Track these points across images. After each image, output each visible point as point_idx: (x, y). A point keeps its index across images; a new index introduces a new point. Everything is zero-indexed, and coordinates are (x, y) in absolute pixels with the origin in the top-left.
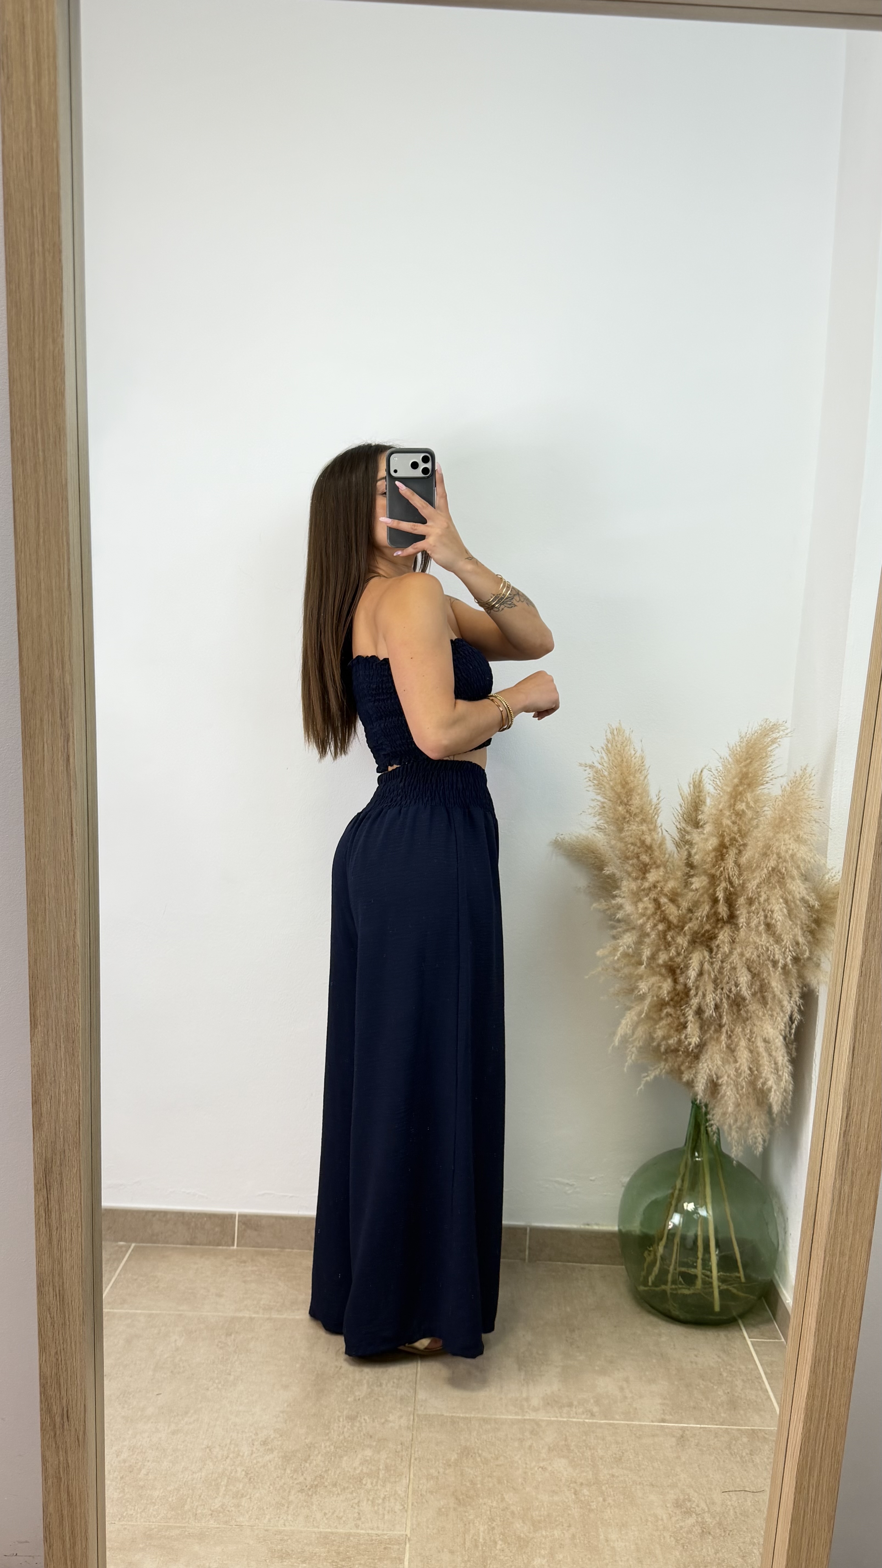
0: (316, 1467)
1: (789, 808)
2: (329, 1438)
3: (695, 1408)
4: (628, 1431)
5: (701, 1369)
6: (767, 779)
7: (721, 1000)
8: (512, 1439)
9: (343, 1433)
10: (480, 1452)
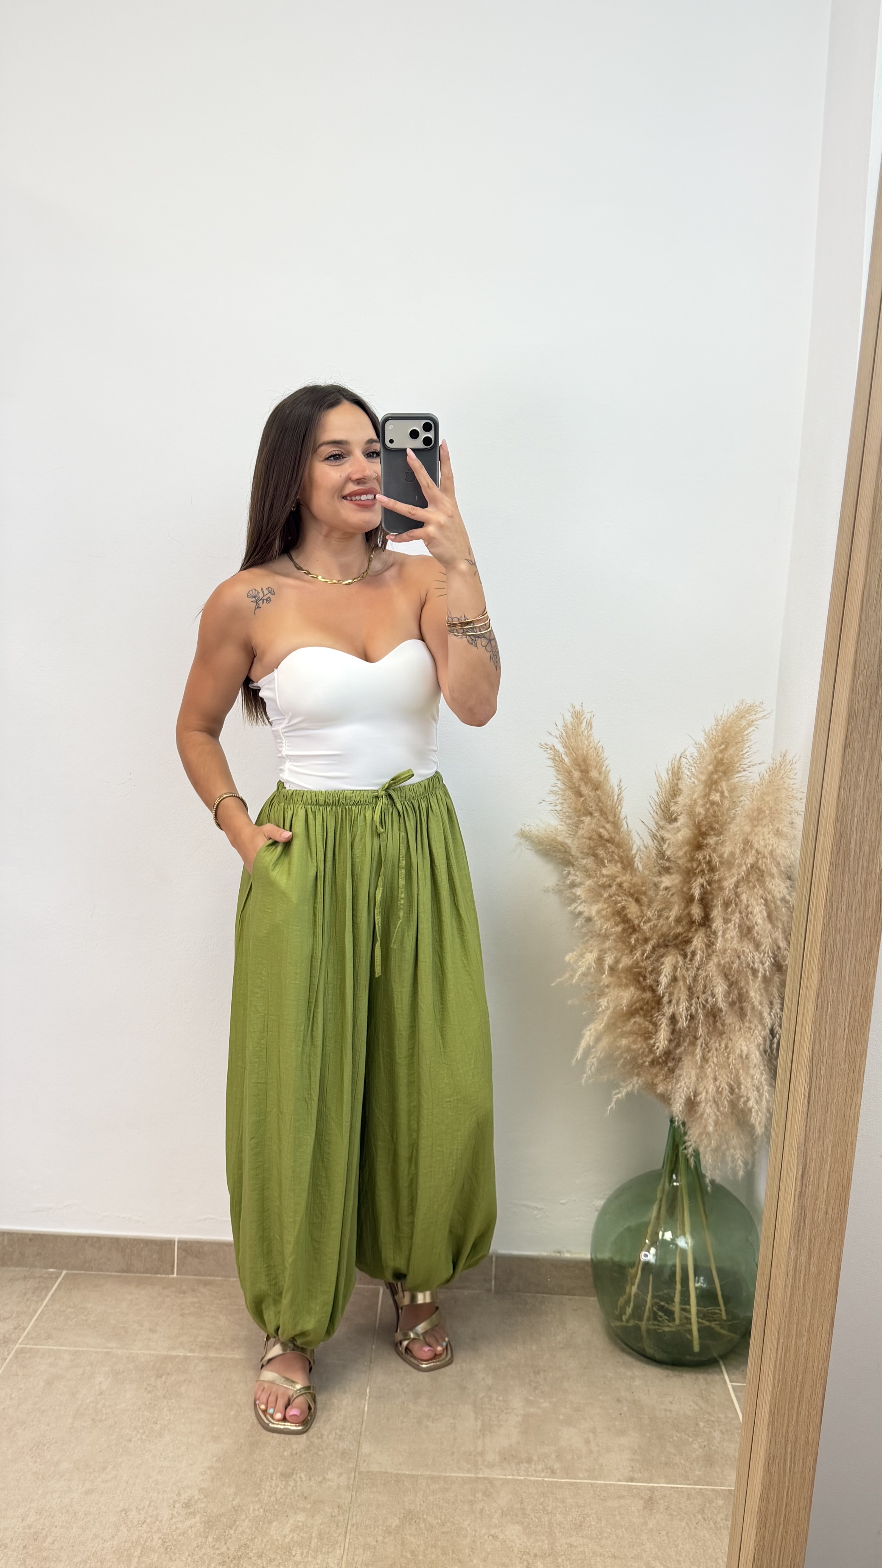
0: (241, 1534)
1: (768, 799)
2: (259, 1500)
3: (666, 1464)
4: (592, 1492)
5: (675, 1418)
6: (744, 766)
7: (697, 1010)
8: (461, 1501)
9: (275, 1494)
10: (425, 1516)
